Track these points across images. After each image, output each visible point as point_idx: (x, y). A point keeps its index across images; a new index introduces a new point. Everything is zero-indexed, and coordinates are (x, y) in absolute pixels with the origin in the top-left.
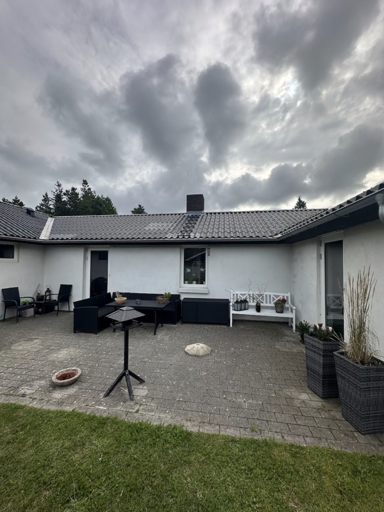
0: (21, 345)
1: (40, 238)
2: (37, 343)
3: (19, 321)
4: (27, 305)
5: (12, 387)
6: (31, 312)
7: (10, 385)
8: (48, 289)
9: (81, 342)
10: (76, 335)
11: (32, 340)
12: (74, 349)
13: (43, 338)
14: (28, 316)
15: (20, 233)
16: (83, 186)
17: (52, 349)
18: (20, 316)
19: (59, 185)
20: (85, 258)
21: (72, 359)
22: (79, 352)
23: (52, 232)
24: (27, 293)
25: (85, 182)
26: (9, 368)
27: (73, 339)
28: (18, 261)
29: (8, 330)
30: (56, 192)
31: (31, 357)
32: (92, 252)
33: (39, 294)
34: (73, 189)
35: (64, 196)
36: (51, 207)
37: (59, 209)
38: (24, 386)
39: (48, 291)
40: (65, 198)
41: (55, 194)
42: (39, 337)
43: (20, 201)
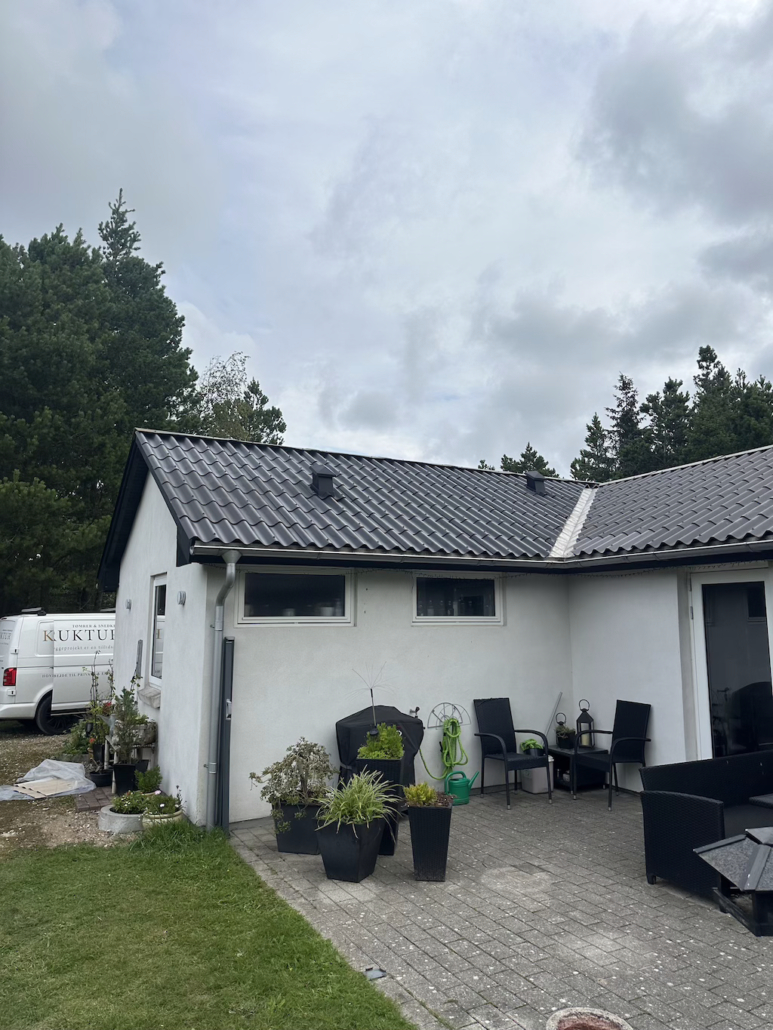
0: (502, 876)
1: (553, 555)
2: (539, 884)
3: (511, 800)
4: (534, 754)
5: (456, 1002)
6: (541, 778)
7: (452, 993)
8: (584, 711)
9: (667, 923)
10: (654, 890)
11: (529, 868)
12: (636, 943)
13: (559, 871)
14: (536, 791)
15: (504, 545)
16: (701, 367)
17: (575, 920)
18: (518, 785)
19: (626, 386)
20: (684, 613)
21: (623, 978)
22: (652, 962)
23: (586, 532)
24: (532, 721)
25: (707, 355)
26: (464, 939)
27: (641, 903)
28: (505, 624)
29: (486, 823)
30: (620, 409)
31: (516, 925)
32: (707, 591)
33: (561, 724)
34: (671, 386)
35: (642, 415)
36: (610, 454)
37: (630, 457)
38: (482, 1015)
39: (585, 717)
40: (645, 422)
41: (617, 416)
42: (550, 867)
43: (538, 455)
